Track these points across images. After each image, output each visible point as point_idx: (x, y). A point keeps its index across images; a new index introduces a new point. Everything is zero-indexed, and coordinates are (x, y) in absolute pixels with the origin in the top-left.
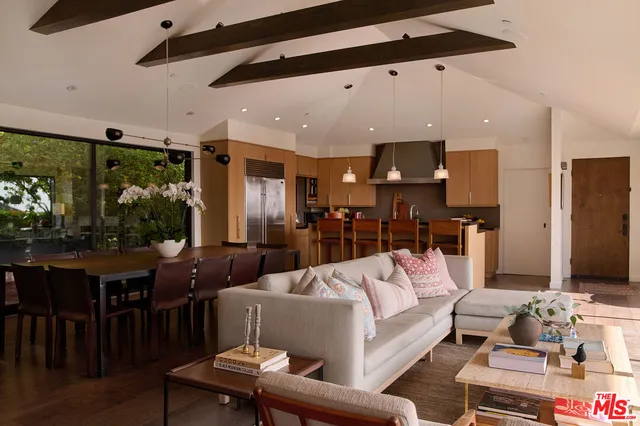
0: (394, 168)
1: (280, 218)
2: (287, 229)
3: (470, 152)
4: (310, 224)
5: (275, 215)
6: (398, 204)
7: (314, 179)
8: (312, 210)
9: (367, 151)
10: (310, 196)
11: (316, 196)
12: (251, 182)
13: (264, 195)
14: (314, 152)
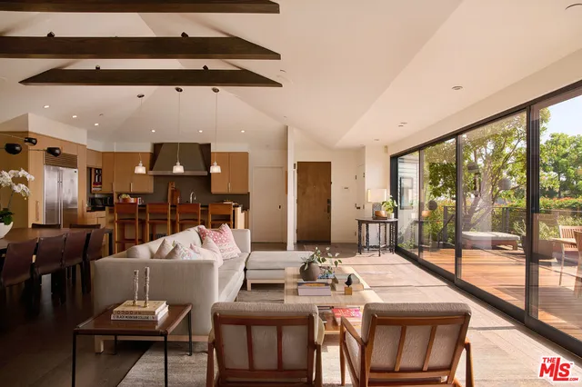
0: (178, 163)
1: (74, 203)
2: (79, 212)
3: (229, 153)
4: (107, 208)
5: (69, 201)
6: (172, 191)
7: (99, 170)
8: (96, 196)
9: (148, 149)
10: (95, 183)
11: (101, 184)
12: (49, 170)
13: (60, 182)
14: (99, 146)
